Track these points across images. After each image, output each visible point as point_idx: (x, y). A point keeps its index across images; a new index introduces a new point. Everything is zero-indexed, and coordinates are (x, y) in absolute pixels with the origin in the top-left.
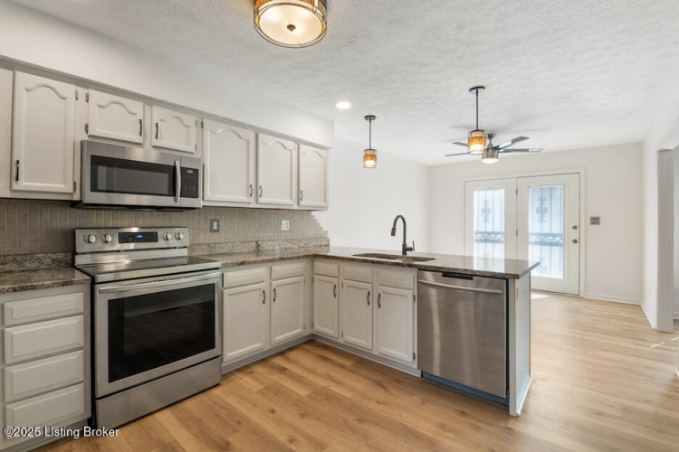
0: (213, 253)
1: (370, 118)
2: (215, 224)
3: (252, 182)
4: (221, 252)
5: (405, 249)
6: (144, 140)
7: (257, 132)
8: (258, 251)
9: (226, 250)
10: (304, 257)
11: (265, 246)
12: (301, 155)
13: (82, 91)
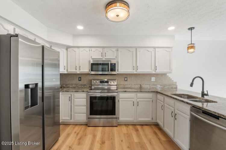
0: (125, 87)
1: (191, 29)
2: (126, 79)
3: (134, 65)
4: (127, 87)
5: (203, 94)
6: (103, 58)
7: (136, 48)
8: (141, 87)
9: (129, 87)
10: (151, 92)
11: (143, 86)
12: (156, 52)
13: (90, 49)
